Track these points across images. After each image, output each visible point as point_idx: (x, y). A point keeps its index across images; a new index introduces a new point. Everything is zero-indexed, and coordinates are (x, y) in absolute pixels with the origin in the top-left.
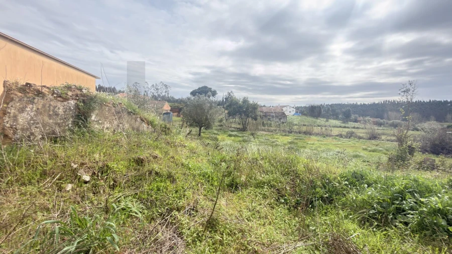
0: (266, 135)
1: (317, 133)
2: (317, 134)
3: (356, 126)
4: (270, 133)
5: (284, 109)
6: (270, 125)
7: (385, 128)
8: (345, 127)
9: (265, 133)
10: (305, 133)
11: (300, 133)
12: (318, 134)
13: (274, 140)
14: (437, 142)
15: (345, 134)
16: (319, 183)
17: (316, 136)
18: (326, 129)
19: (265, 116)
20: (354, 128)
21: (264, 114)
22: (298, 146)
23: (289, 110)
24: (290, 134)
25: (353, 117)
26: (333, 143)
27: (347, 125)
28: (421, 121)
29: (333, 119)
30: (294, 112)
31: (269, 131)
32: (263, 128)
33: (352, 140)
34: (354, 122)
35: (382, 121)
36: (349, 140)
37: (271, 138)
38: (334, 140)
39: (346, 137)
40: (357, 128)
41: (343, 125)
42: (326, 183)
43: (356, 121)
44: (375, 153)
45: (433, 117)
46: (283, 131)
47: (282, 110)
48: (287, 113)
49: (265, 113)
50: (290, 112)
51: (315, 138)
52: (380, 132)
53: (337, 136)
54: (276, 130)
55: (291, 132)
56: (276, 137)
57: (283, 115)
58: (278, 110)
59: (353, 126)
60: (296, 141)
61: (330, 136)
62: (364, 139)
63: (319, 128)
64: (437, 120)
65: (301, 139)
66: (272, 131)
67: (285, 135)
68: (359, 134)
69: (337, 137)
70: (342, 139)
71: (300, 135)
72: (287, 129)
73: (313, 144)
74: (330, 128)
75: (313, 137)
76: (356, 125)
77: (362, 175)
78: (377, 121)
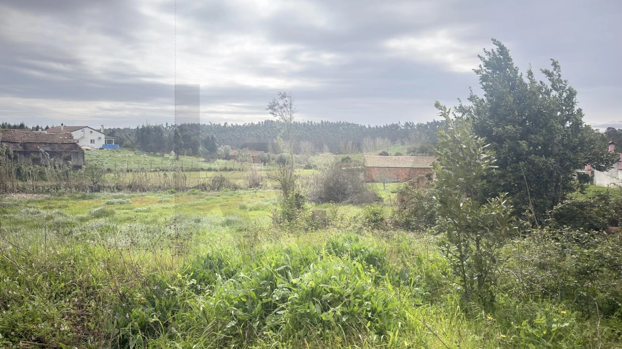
0: (29, 202)
1: (158, 185)
2: (157, 189)
3: (228, 167)
4: (41, 197)
5: (76, 135)
6: (42, 176)
7: (271, 168)
8: (210, 170)
9: (29, 197)
10: (132, 188)
11: (119, 188)
12: (160, 187)
13: (50, 212)
14: (331, 184)
15: (210, 183)
16: (139, 296)
17: (155, 192)
18: (175, 176)
19: (26, 153)
20: (225, 169)
21: (20, 148)
22: (116, 220)
23: (90, 137)
24: (96, 194)
25: (221, 149)
26: (190, 203)
27: (213, 166)
28: (314, 154)
29: (188, 155)
30: (103, 142)
31: (36, 190)
32: (20, 184)
33: (222, 194)
34: (224, 159)
35: (266, 155)
36: (217, 193)
37: (45, 208)
38: (192, 196)
39: (213, 189)
40: (231, 170)
41: (206, 166)
42: (154, 292)
43: (227, 157)
44: (257, 212)
45: (326, 147)
46: (77, 187)
47: (71, 137)
48: (84, 145)
49: (24, 145)
50: (92, 141)
51: (153, 197)
52: (263, 174)
53: (197, 187)
54: (57, 188)
55: (98, 189)
56: (60, 203)
57: (74, 149)
58: (59, 138)
59: (223, 167)
60: (109, 208)
61: (184, 189)
62: (241, 189)
63: (162, 173)
64: (331, 152)
65: (121, 203)
66: (48, 192)
67: (84, 198)
68: (232, 181)
69: (196, 191)
70: (205, 193)
71: (121, 193)
72: (87, 182)
73: (148, 211)
74: (182, 174)
75: (150, 196)
76: (230, 164)
77: (220, 260)
78: (259, 156)
